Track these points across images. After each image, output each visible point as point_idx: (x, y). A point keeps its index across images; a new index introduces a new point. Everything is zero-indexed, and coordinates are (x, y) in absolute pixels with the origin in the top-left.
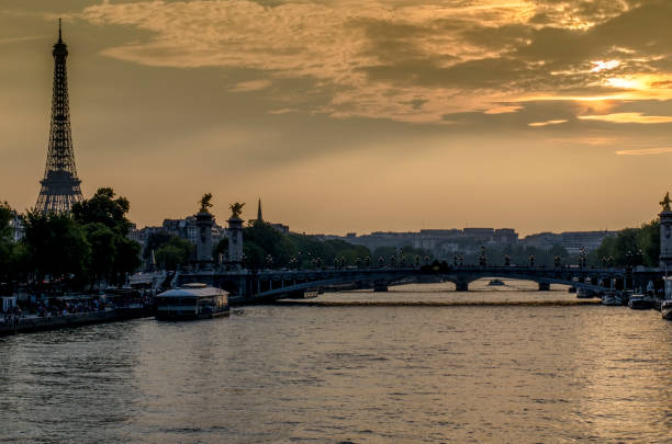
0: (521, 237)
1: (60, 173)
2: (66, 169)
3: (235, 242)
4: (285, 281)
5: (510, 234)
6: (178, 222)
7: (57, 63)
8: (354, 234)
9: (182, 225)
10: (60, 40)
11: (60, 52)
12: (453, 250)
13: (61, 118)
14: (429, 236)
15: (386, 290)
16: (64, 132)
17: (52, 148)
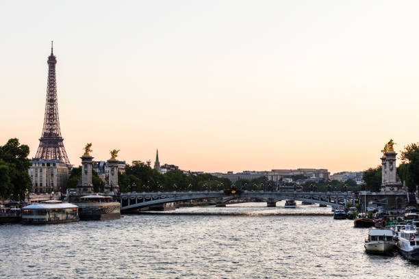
0: (332, 174)
1: (50, 134)
2: (55, 132)
3: (113, 174)
4: (138, 200)
5: (325, 172)
6: (99, 162)
7: (50, 68)
8: (232, 172)
9: (101, 165)
10: (52, 54)
11: (52, 61)
12: (290, 182)
13: (52, 101)
14: (276, 174)
15: (225, 206)
16: (53, 109)
17: (46, 119)
